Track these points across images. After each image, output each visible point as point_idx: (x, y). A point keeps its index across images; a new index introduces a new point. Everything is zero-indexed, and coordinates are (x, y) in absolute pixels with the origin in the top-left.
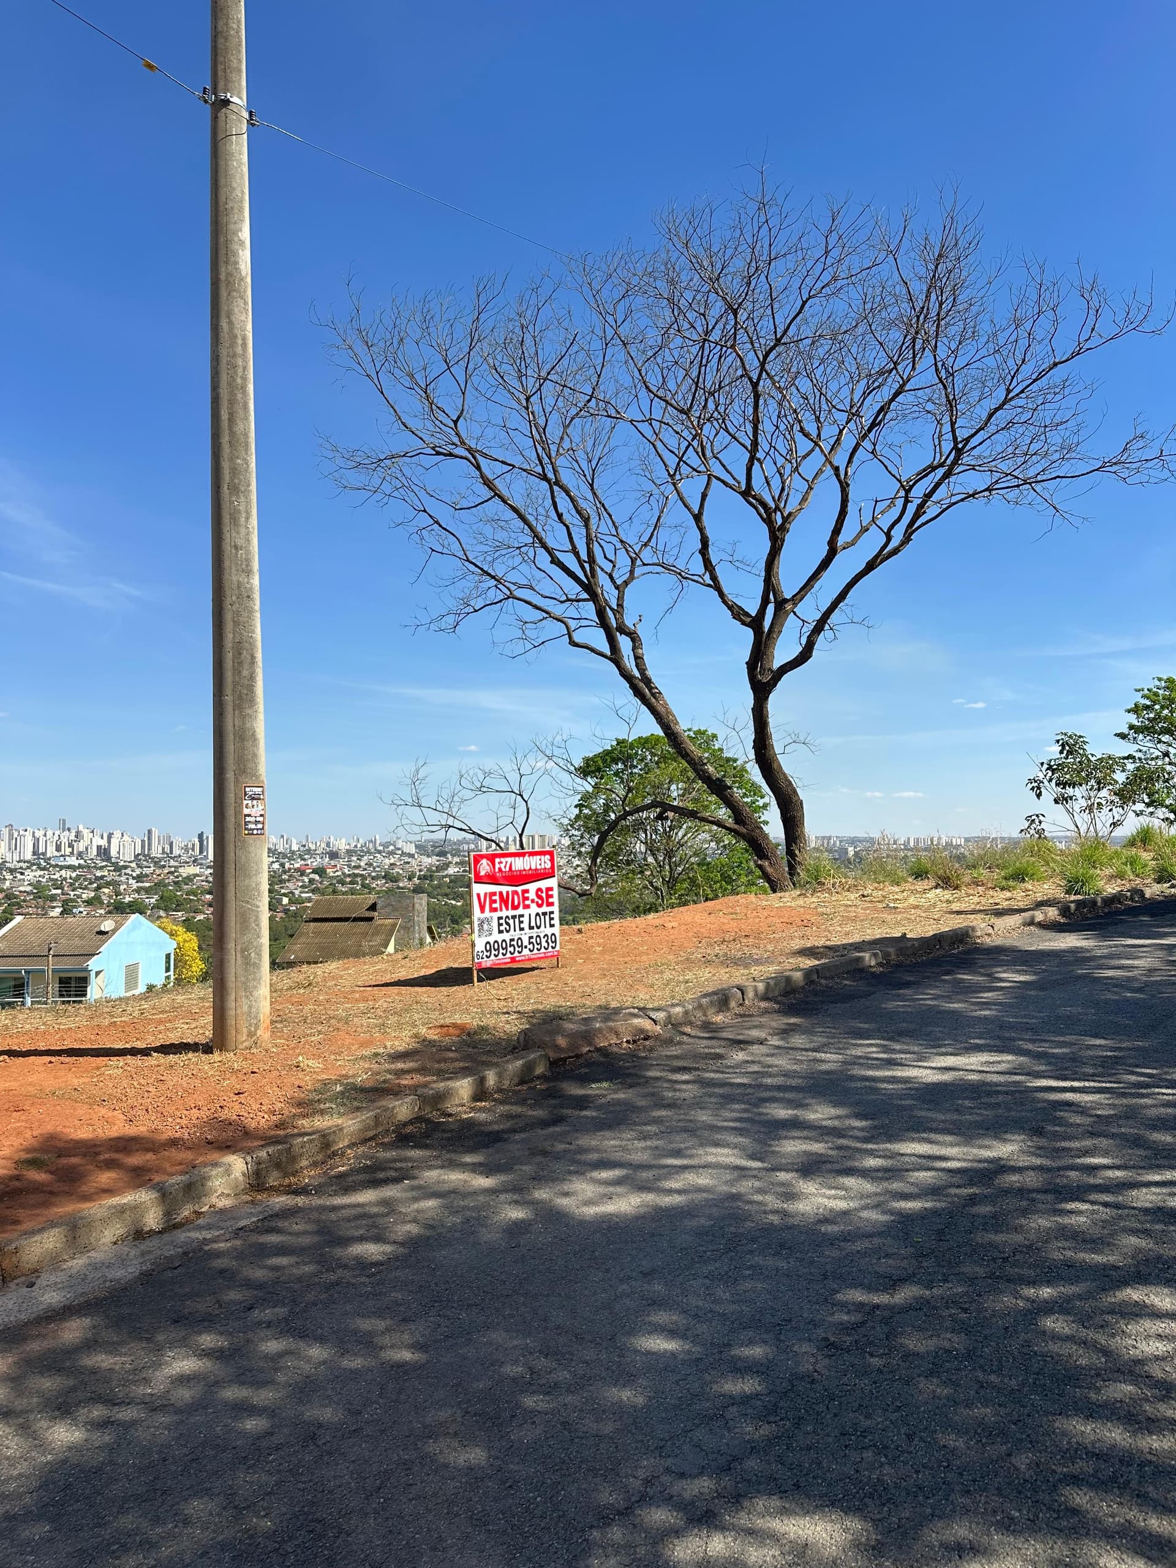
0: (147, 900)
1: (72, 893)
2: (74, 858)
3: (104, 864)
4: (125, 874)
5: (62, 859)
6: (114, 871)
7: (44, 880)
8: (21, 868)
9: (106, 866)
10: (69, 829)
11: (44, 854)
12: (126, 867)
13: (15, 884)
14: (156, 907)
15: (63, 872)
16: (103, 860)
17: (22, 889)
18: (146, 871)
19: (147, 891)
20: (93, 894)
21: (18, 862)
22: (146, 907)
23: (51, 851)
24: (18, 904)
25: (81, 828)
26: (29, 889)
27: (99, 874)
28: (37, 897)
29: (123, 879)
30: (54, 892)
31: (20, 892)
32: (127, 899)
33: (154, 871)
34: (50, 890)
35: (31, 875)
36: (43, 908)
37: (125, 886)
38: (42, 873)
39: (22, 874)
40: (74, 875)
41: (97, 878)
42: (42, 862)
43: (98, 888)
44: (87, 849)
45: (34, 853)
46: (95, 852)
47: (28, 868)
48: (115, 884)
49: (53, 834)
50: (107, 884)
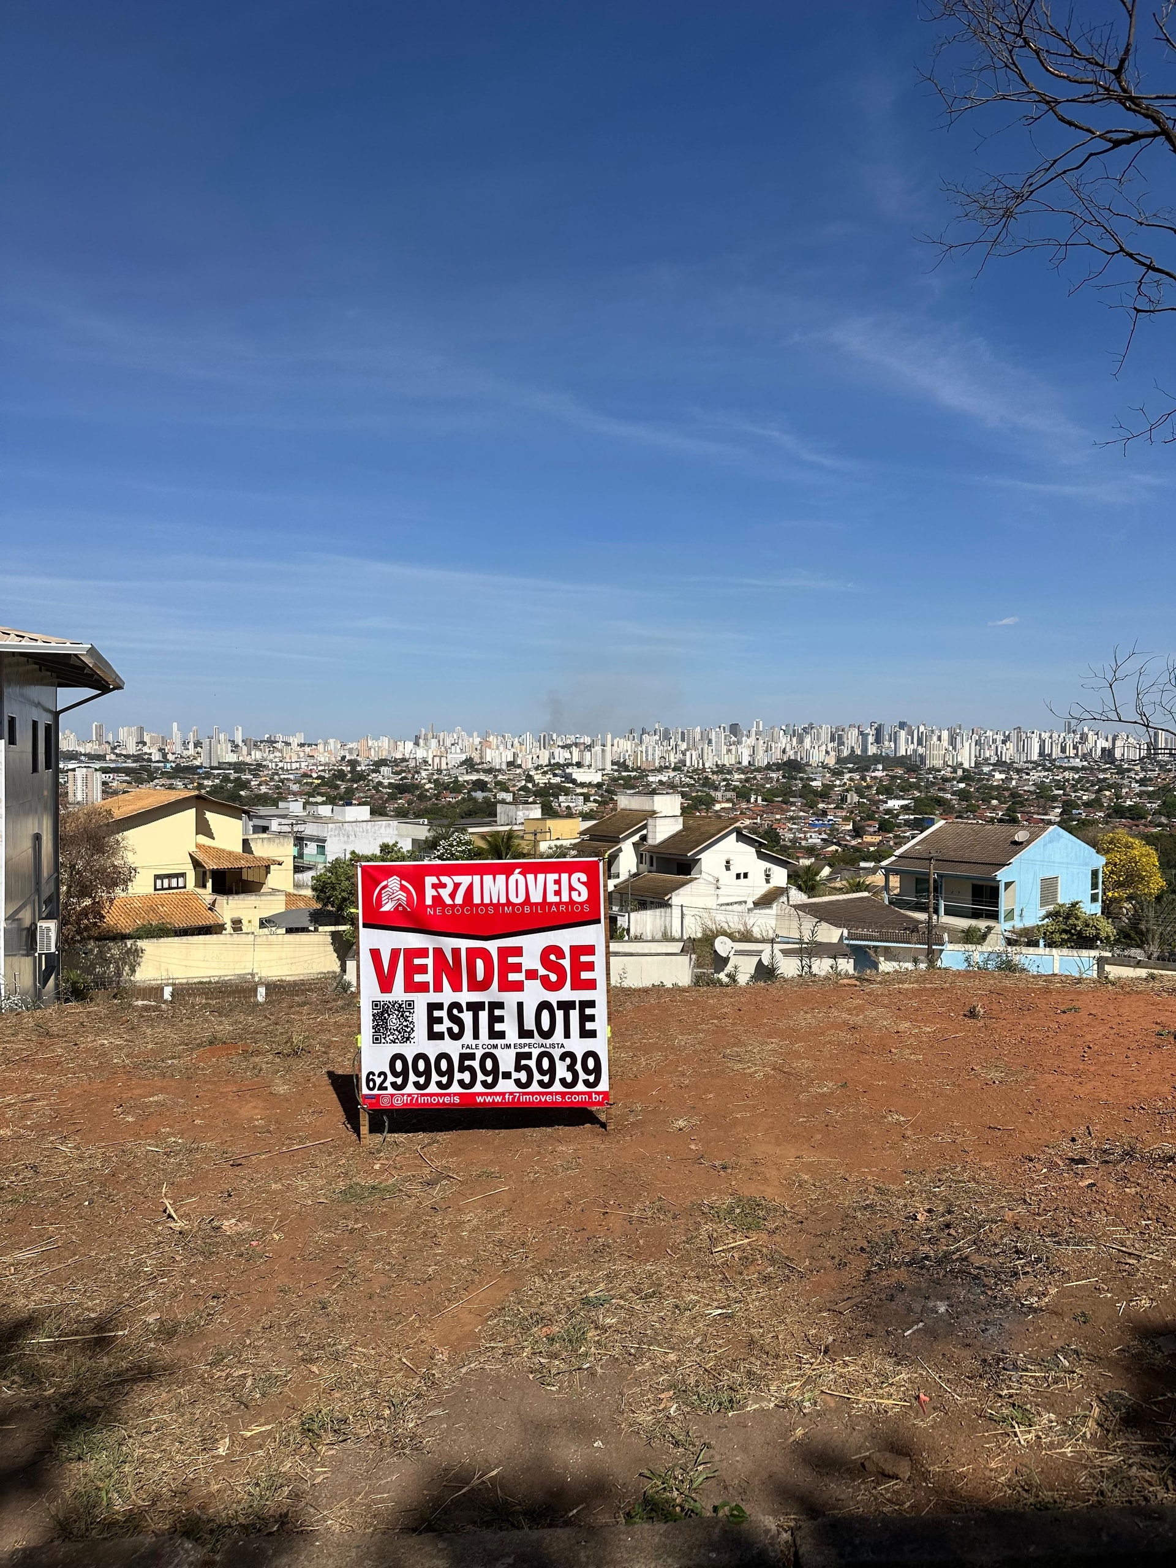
0: (1149, 805)
1: (1073, 795)
2: (1078, 760)
3: (1108, 766)
4: (1128, 777)
5: (1066, 760)
6: (1117, 773)
7: (1048, 781)
8: (1027, 768)
9: (1110, 768)
10: (1074, 732)
11: (1050, 755)
12: (1129, 770)
13: (1021, 783)
14: (1157, 813)
15: (1066, 774)
16: (1106, 763)
17: (1026, 788)
18: (1150, 774)
19: (1150, 796)
20: (1093, 796)
21: (1025, 762)
22: (1147, 812)
23: (1056, 753)
24: (1021, 802)
25: (1086, 730)
26: (1032, 788)
27: (1101, 776)
28: (1039, 796)
29: (1126, 782)
30: (1056, 792)
31: (1025, 791)
32: (1129, 803)
33: (1159, 774)
34: (1053, 791)
35: (1035, 776)
36: (1044, 808)
37: (1127, 790)
38: (1046, 773)
39: (1028, 774)
40: (1076, 776)
41: (1100, 781)
42: (1047, 763)
43: (1100, 790)
44: (1091, 750)
45: (1041, 754)
46: (1099, 752)
47: (1034, 768)
48: (1118, 787)
49: (1059, 736)
50: (1109, 787)
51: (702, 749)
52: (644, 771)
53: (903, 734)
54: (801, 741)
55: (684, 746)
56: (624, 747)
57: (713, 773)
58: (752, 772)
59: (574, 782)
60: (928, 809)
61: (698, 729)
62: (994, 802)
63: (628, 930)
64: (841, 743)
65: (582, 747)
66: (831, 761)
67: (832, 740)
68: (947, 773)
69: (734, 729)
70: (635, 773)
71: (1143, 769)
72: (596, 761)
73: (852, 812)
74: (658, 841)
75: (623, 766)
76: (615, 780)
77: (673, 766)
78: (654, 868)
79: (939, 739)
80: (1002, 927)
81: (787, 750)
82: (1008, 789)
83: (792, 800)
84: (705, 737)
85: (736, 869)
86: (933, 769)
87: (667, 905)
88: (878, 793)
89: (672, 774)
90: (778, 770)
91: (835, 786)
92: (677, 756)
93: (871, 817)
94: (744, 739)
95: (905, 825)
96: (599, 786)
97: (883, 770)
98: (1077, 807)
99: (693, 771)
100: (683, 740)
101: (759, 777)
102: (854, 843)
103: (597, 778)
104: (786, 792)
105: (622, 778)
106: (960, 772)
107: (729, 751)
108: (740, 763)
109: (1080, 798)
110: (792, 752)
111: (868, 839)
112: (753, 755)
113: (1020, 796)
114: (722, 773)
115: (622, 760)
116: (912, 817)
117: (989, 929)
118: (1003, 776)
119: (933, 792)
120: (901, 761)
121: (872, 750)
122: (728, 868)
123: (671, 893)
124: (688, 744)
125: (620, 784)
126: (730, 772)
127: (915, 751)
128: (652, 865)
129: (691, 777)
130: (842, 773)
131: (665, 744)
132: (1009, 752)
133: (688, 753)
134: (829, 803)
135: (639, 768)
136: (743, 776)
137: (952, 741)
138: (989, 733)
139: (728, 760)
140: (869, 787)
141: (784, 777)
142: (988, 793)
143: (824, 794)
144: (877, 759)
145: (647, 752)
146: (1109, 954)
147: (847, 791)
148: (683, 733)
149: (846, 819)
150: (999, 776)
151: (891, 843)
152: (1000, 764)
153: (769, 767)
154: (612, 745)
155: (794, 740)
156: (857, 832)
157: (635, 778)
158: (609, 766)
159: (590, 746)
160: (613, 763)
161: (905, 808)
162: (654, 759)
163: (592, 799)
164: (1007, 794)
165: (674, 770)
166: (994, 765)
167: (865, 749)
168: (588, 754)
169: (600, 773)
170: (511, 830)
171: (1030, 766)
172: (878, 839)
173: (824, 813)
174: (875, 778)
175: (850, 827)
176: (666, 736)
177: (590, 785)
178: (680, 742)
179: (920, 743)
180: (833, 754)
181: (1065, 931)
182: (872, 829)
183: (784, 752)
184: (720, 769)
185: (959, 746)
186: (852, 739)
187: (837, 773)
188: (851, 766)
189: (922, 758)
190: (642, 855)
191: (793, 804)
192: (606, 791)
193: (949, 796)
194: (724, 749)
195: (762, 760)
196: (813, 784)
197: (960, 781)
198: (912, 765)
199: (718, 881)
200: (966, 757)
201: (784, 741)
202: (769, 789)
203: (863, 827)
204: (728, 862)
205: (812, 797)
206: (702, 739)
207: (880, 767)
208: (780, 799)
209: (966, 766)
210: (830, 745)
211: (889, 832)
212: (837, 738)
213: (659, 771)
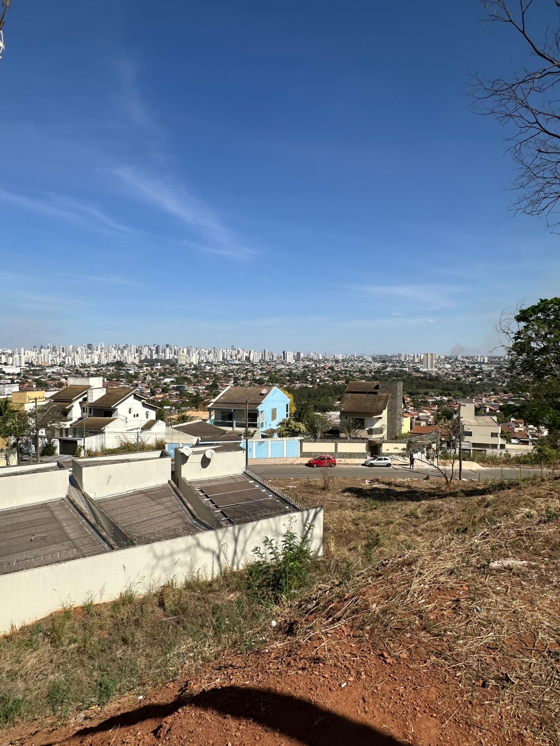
0: (265, 379)
1: (237, 375)
2: (237, 361)
4: (256, 368)
5: (233, 361)
6: (252, 366)
7: (227, 369)
9: (249, 364)
10: (235, 349)
11: (226, 359)
12: (256, 365)
13: (217, 371)
14: (268, 381)
15: (233, 366)
16: (248, 362)
18: (264, 366)
19: (264, 374)
20: (244, 375)
21: (218, 362)
22: (265, 381)
23: (229, 358)
24: (218, 378)
25: (239, 349)
26: (222, 373)
27: (246, 367)
28: (225, 376)
30: (231, 374)
31: (219, 374)
32: (258, 378)
33: (267, 366)
35: (222, 367)
36: (227, 381)
37: (256, 373)
38: (226, 366)
39: (219, 367)
40: (237, 368)
42: (226, 362)
43: (246, 373)
44: (242, 357)
45: (223, 359)
46: (244, 359)
49: (229, 351)
50: (250, 372)
51: (74, 356)
52: (44, 366)
53: (168, 349)
54: (122, 352)
55: (64, 355)
56: (31, 355)
57: (80, 367)
58: (100, 367)
59: (4, 373)
60: (182, 382)
61: (71, 347)
62: (208, 379)
63: (84, 447)
64: (141, 354)
65: (7, 355)
66: (137, 361)
67: (137, 352)
68: (187, 366)
69: (90, 346)
70: (38, 368)
71: (261, 364)
72: (16, 362)
73: (149, 384)
74: (94, 401)
75: (31, 364)
76: (27, 371)
77: (58, 364)
78: (92, 414)
79: (183, 352)
80: (260, 431)
81: (116, 356)
82: (212, 373)
83: (121, 379)
84: (75, 350)
85: (134, 412)
86: (181, 365)
87: (103, 432)
88: (159, 376)
89: (59, 368)
90: (112, 366)
91: (140, 373)
92: (61, 359)
93: (158, 386)
94: (95, 351)
95: (173, 390)
96: (19, 374)
97: (161, 365)
98: (239, 380)
99: (70, 367)
100: (63, 351)
101: (104, 369)
102: (151, 398)
103: (17, 371)
104: (118, 377)
105: (32, 370)
106: (193, 366)
107: (88, 357)
108: (93, 363)
109: (240, 376)
110: (118, 358)
111: (157, 396)
112: (100, 358)
113: (217, 376)
114: (85, 367)
115: (30, 362)
116: (175, 386)
117: (255, 431)
118: (210, 368)
119: (183, 375)
120: (167, 362)
121: (155, 357)
122: (130, 412)
123: (104, 426)
124: (66, 354)
125: (31, 374)
126: (89, 367)
127: (173, 357)
128: (90, 413)
129: (69, 370)
130: (142, 367)
131: (53, 353)
132: (211, 358)
133: (67, 358)
134: (138, 381)
135: (41, 365)
136: (95, 369)
137: (188, 352)
138: (203, 350)
139: (87, 361)
140: (155, 373)
141: (116, 369)
142: (205, 375)
143: (136, 376)
144: (157, 361)
145: (44, 357)
146: (303, 438)
147: (146, 375)
148: (63, 348)
149: (147, 388)
150: (208, 368)
151: (168, 397)
152: (207, 363)
153: (108, 364)
154: (24, 354)
155: (119, 352)
156: (153, 393)
157: (38, 370)
158: (23, 365)
159: (11, 354)
160: (26, 363)
161: (172, 382)
162: (48, 361)
163: (15, 381)
164: (212, 375)
165: (60, 366)
166: (206, 363)
167: (152, 356)
168: (11, 359)
169: (19, 369)
170: (7, 398)
171: (220, 363)
172: (161, 396)
173: (137, 385)
174: (157, 369)
175: (149, 391)
176: (54, 350)
177: (13, 374)
178: (61, 353)
179: (175, 354)
180: (137, 358)
181: (287, 430)
182: (159, 392)
183: (115, 357)
184: (84, 366)
185: (191, 355)
186: (145, 351)
187: (140, 367)
188: (146, 364)
189: (177, 360)
190: (84, 408)
191: (122, 381)
192: (23, 377)
193: (189, 376)
194: (85, 356)
195: (104, 361)
196: (130, 372)
197: (193, 370)
198: (173, 363)
199: (126, 419)
200: (194, 359)
201: (115, 352)
202: (109, 375)
203: (155, 391)
204: (130, 409)
205: (130, 378)
206: (73, 351)
207: (159, 364)
208: (115, 379)
209: (195, 363)
210: (136, 354)
211: (167, 393)
212: (139, 351)
213: (51, 367)
